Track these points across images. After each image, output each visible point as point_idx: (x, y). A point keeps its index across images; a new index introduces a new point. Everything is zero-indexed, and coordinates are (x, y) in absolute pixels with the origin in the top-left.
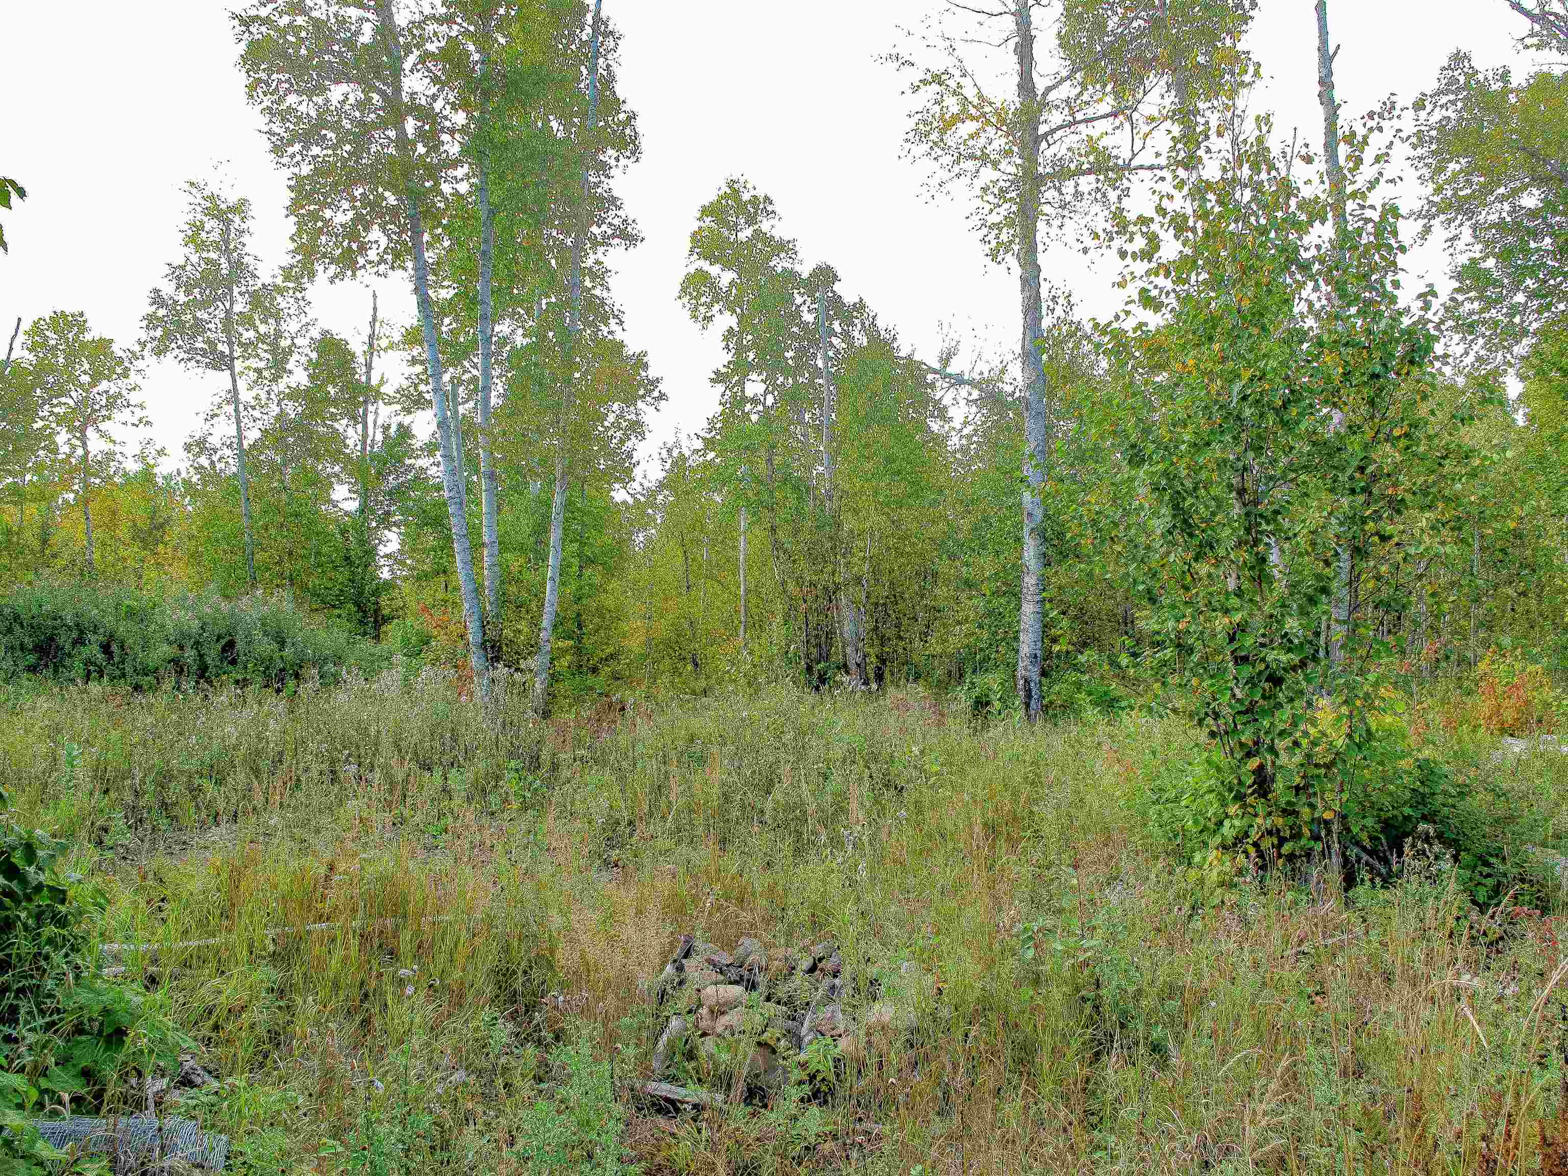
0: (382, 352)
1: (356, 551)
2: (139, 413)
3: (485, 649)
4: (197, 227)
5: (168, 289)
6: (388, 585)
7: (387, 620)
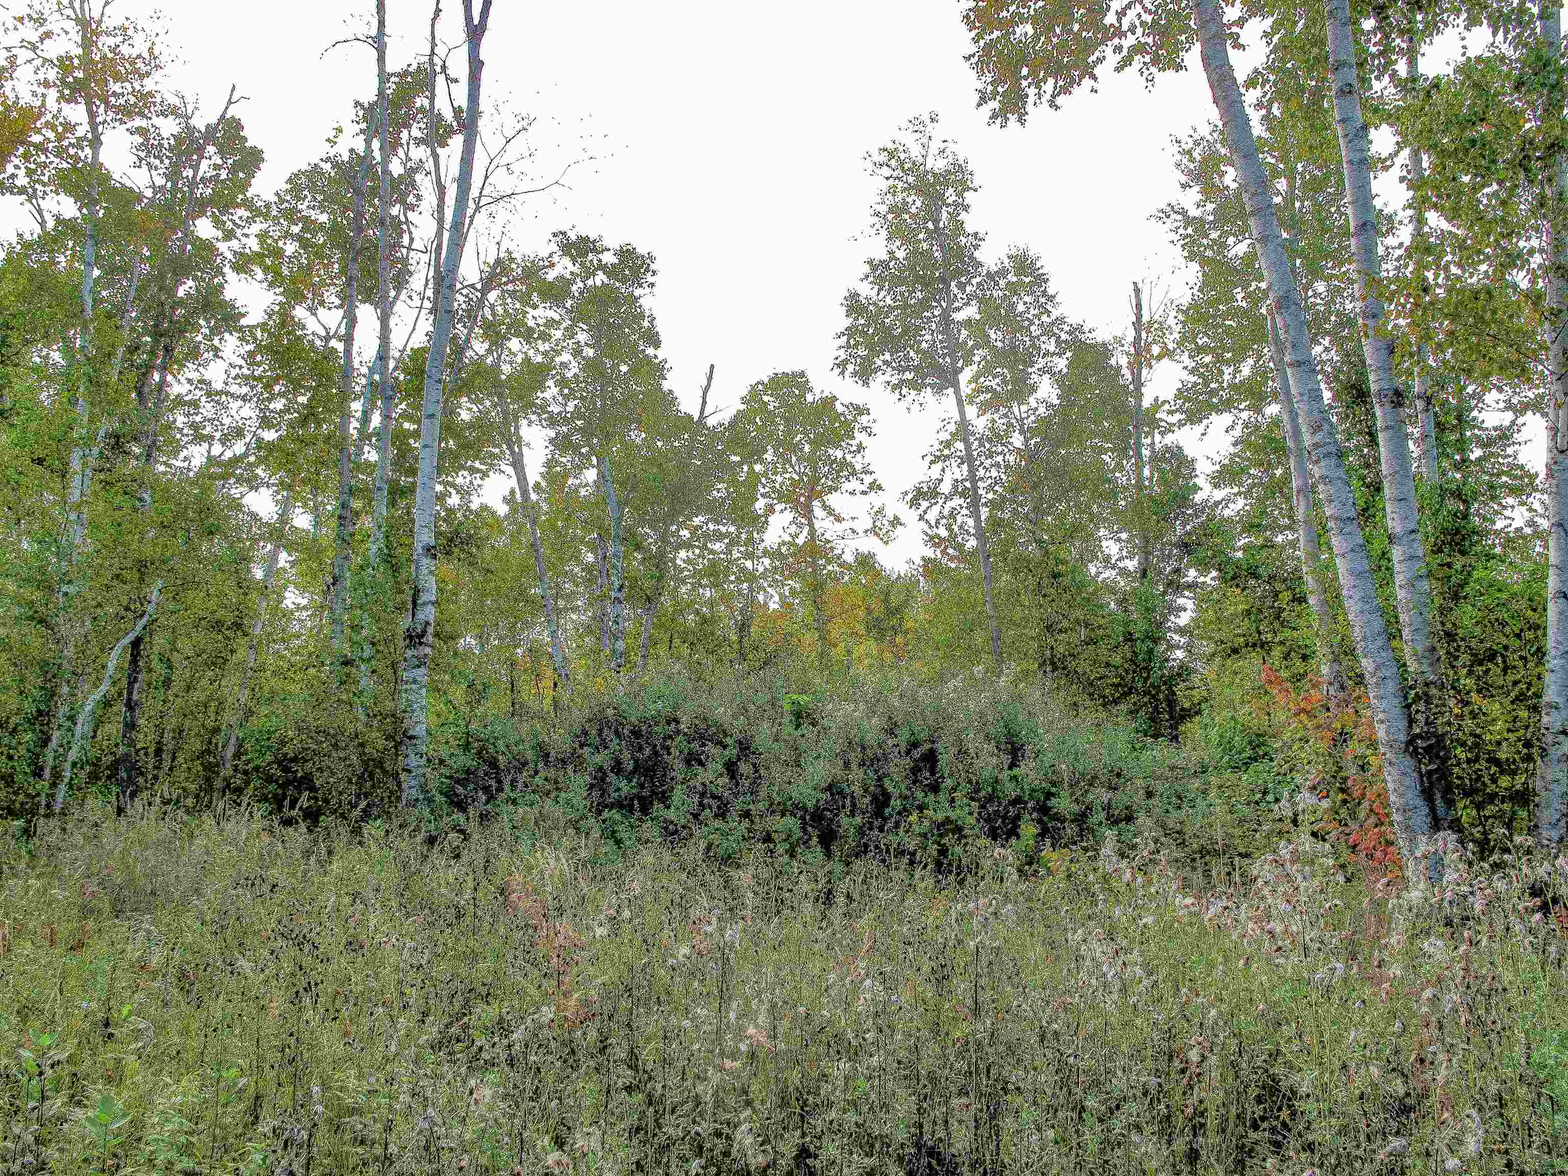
0: (1153, 362)
1: (1140, 628)
2: (868, 479)
3: (1415, 753)
4: (897, 210)
5: (866, 290)
6: (1184, 672)
7: (1186, 715)
